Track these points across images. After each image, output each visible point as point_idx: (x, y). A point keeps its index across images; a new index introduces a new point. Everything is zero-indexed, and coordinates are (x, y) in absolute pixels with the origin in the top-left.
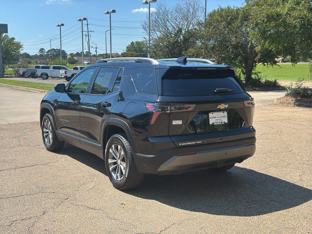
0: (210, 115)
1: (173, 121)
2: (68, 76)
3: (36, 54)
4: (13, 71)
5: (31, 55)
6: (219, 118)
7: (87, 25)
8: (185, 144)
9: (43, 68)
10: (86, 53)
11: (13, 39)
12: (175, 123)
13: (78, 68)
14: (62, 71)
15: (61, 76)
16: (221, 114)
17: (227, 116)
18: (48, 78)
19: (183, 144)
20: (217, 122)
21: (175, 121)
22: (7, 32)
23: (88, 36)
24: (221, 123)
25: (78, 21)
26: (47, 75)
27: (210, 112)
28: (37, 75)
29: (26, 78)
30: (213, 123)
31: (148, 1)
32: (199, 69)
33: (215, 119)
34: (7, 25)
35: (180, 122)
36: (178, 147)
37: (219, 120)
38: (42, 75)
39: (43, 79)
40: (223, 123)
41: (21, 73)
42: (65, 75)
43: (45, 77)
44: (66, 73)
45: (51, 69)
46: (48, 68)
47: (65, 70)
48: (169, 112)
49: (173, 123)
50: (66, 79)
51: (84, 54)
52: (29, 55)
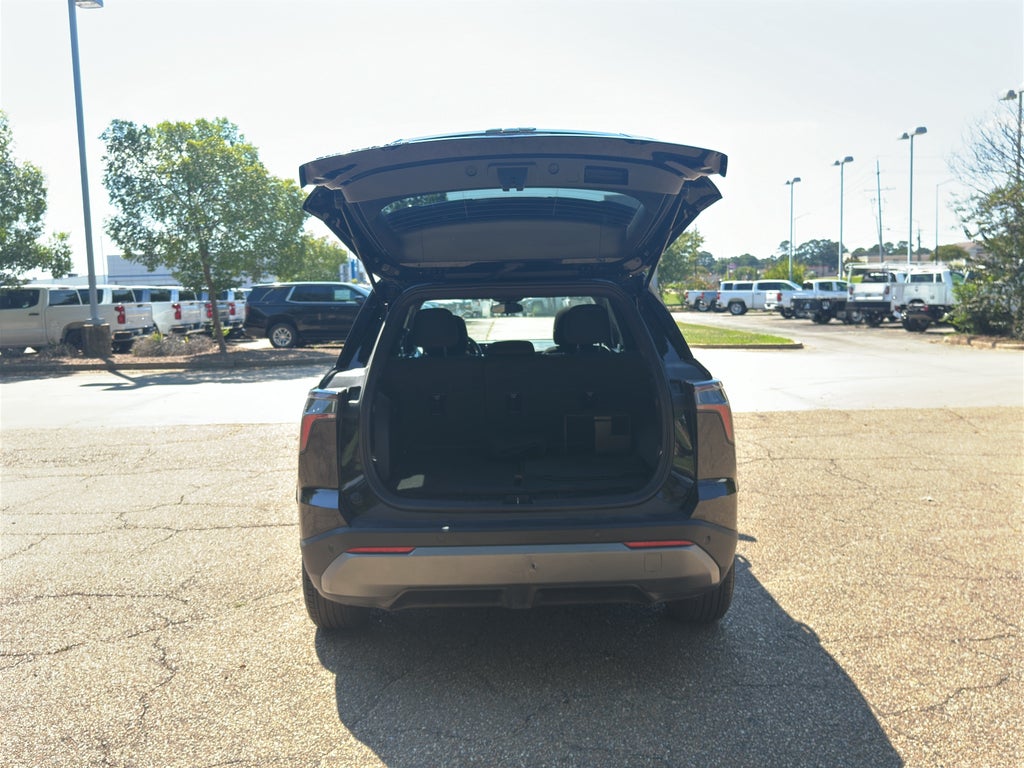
2: (785, 306)
4: (678, 297)
9: (740, 287)
10: (897, 245)
14: (771, 293)
15: (769, 305)
18: (746, 312)
26: (742, 304)
28: (720, 305)
29: (702, 312)
31: (1017, 92)
38: (731, 304)
39: (734, 314)
41: (692, 302)
42: (776, 302)
43: (737, 308)
44: (779, 298)
45: (754, 290)
46: (749, 287)
47: (777, 292)
48: (334, 416)
50: (783, 314)
51: (895, 248)
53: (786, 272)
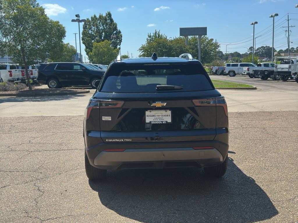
0: (147, 113)
1: (103, 117)
2: (250, 73)
3: (246, 53)
4: (209, 69)
5: (241, 54)
6: (160, 117)
7: (288, 20)
8: (113, 140)
9: (233, 65)
10: (296, 49)
11: (212, 40)
12: (105, 118)
13: (261, 64)
14: (245, 68)
15: (244, 73)
16: (163, 112)
17: (170, 115)
18: (236, 75)
19: (110, 140)
20: (157, 121)
21: (105, 117)
22: (206, 34)
23: (288, 31)
24: (161, 123)
25: (270, 17)
26: (234, 72)
27: (147, 109)
28: (225, 72)
29: (218, 75)
30: (150, 122)
32: (146, 65)
33: (154, 117)
34: (206, 27)
35: (109, 118)
36: (106, 143)
37: (159, 119)
38: (229, 72)
39: (231, 76)
40: (163, 123)
41: (214, 71)
42: (247, 71)
43: (232, 74)
45: (239, 67)
46: (237, 65)
47: (248, 67)
48: (98, 107)
49: (103, 119)
50: (249, 76)
51: (295, 50)
52: (239, 54)
53: (251, 60)
